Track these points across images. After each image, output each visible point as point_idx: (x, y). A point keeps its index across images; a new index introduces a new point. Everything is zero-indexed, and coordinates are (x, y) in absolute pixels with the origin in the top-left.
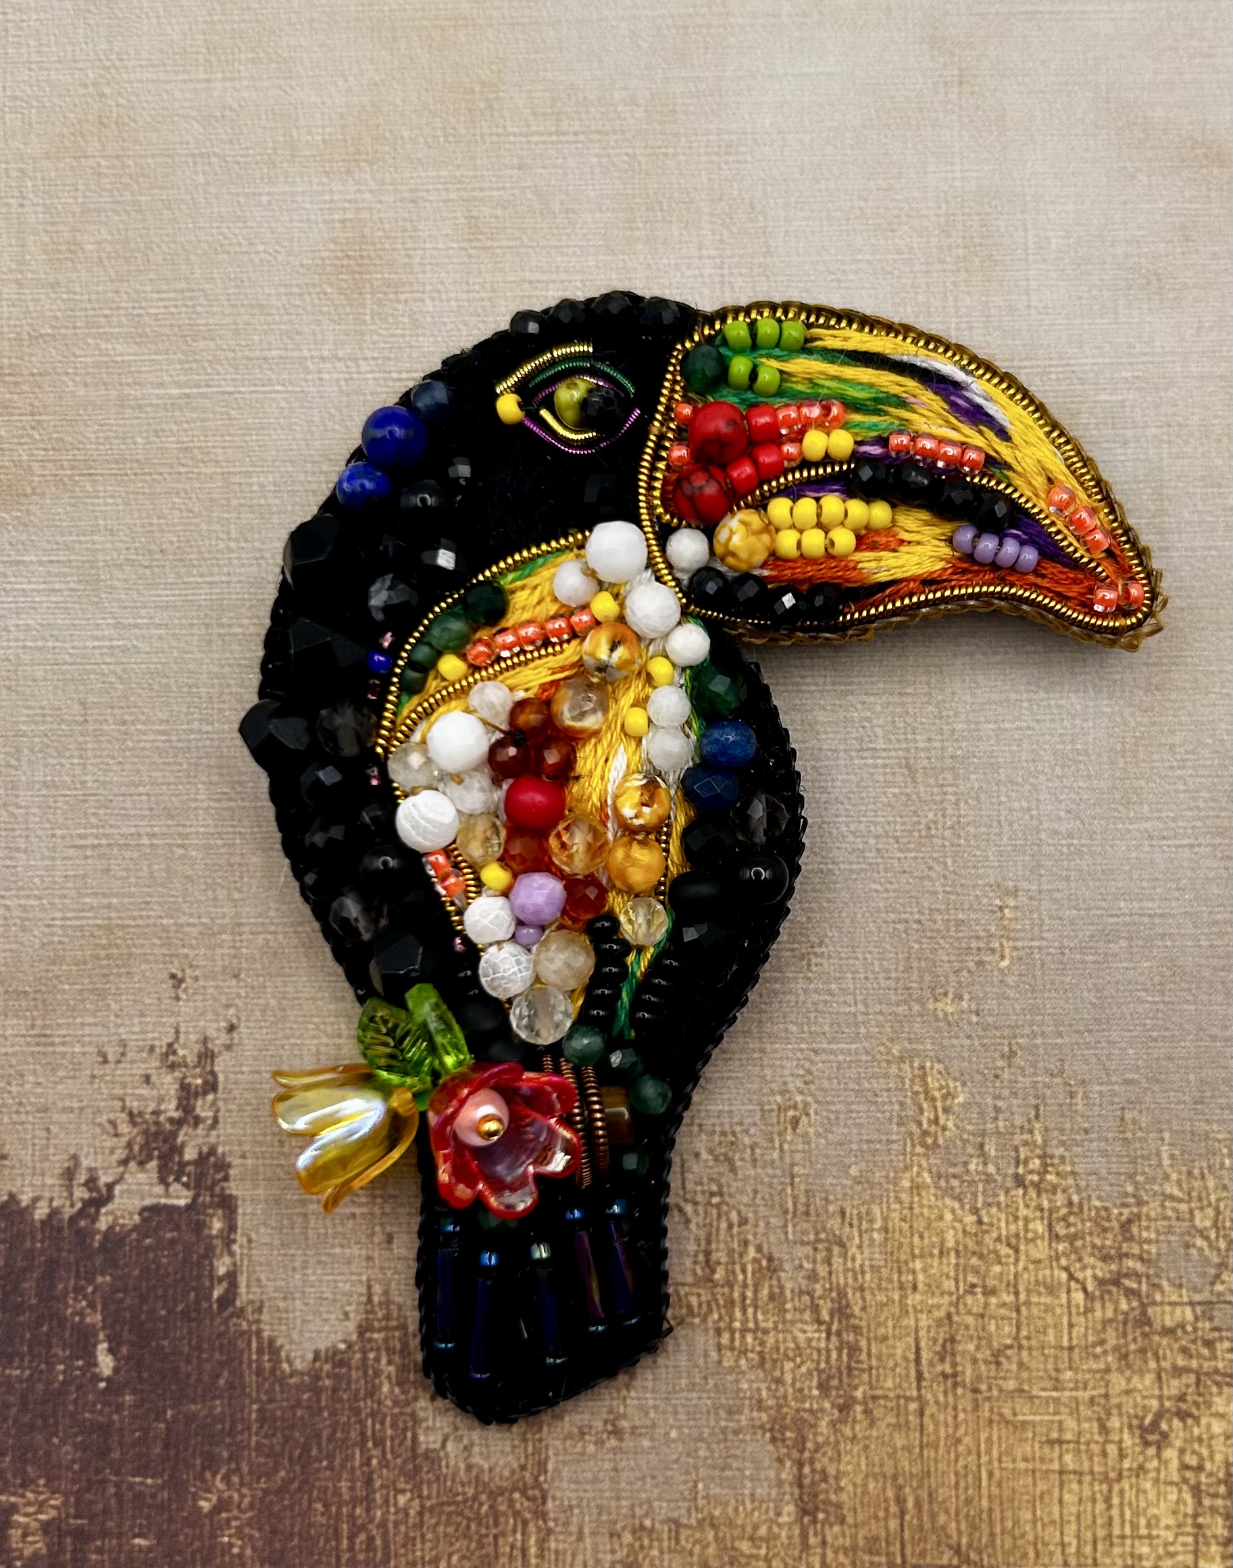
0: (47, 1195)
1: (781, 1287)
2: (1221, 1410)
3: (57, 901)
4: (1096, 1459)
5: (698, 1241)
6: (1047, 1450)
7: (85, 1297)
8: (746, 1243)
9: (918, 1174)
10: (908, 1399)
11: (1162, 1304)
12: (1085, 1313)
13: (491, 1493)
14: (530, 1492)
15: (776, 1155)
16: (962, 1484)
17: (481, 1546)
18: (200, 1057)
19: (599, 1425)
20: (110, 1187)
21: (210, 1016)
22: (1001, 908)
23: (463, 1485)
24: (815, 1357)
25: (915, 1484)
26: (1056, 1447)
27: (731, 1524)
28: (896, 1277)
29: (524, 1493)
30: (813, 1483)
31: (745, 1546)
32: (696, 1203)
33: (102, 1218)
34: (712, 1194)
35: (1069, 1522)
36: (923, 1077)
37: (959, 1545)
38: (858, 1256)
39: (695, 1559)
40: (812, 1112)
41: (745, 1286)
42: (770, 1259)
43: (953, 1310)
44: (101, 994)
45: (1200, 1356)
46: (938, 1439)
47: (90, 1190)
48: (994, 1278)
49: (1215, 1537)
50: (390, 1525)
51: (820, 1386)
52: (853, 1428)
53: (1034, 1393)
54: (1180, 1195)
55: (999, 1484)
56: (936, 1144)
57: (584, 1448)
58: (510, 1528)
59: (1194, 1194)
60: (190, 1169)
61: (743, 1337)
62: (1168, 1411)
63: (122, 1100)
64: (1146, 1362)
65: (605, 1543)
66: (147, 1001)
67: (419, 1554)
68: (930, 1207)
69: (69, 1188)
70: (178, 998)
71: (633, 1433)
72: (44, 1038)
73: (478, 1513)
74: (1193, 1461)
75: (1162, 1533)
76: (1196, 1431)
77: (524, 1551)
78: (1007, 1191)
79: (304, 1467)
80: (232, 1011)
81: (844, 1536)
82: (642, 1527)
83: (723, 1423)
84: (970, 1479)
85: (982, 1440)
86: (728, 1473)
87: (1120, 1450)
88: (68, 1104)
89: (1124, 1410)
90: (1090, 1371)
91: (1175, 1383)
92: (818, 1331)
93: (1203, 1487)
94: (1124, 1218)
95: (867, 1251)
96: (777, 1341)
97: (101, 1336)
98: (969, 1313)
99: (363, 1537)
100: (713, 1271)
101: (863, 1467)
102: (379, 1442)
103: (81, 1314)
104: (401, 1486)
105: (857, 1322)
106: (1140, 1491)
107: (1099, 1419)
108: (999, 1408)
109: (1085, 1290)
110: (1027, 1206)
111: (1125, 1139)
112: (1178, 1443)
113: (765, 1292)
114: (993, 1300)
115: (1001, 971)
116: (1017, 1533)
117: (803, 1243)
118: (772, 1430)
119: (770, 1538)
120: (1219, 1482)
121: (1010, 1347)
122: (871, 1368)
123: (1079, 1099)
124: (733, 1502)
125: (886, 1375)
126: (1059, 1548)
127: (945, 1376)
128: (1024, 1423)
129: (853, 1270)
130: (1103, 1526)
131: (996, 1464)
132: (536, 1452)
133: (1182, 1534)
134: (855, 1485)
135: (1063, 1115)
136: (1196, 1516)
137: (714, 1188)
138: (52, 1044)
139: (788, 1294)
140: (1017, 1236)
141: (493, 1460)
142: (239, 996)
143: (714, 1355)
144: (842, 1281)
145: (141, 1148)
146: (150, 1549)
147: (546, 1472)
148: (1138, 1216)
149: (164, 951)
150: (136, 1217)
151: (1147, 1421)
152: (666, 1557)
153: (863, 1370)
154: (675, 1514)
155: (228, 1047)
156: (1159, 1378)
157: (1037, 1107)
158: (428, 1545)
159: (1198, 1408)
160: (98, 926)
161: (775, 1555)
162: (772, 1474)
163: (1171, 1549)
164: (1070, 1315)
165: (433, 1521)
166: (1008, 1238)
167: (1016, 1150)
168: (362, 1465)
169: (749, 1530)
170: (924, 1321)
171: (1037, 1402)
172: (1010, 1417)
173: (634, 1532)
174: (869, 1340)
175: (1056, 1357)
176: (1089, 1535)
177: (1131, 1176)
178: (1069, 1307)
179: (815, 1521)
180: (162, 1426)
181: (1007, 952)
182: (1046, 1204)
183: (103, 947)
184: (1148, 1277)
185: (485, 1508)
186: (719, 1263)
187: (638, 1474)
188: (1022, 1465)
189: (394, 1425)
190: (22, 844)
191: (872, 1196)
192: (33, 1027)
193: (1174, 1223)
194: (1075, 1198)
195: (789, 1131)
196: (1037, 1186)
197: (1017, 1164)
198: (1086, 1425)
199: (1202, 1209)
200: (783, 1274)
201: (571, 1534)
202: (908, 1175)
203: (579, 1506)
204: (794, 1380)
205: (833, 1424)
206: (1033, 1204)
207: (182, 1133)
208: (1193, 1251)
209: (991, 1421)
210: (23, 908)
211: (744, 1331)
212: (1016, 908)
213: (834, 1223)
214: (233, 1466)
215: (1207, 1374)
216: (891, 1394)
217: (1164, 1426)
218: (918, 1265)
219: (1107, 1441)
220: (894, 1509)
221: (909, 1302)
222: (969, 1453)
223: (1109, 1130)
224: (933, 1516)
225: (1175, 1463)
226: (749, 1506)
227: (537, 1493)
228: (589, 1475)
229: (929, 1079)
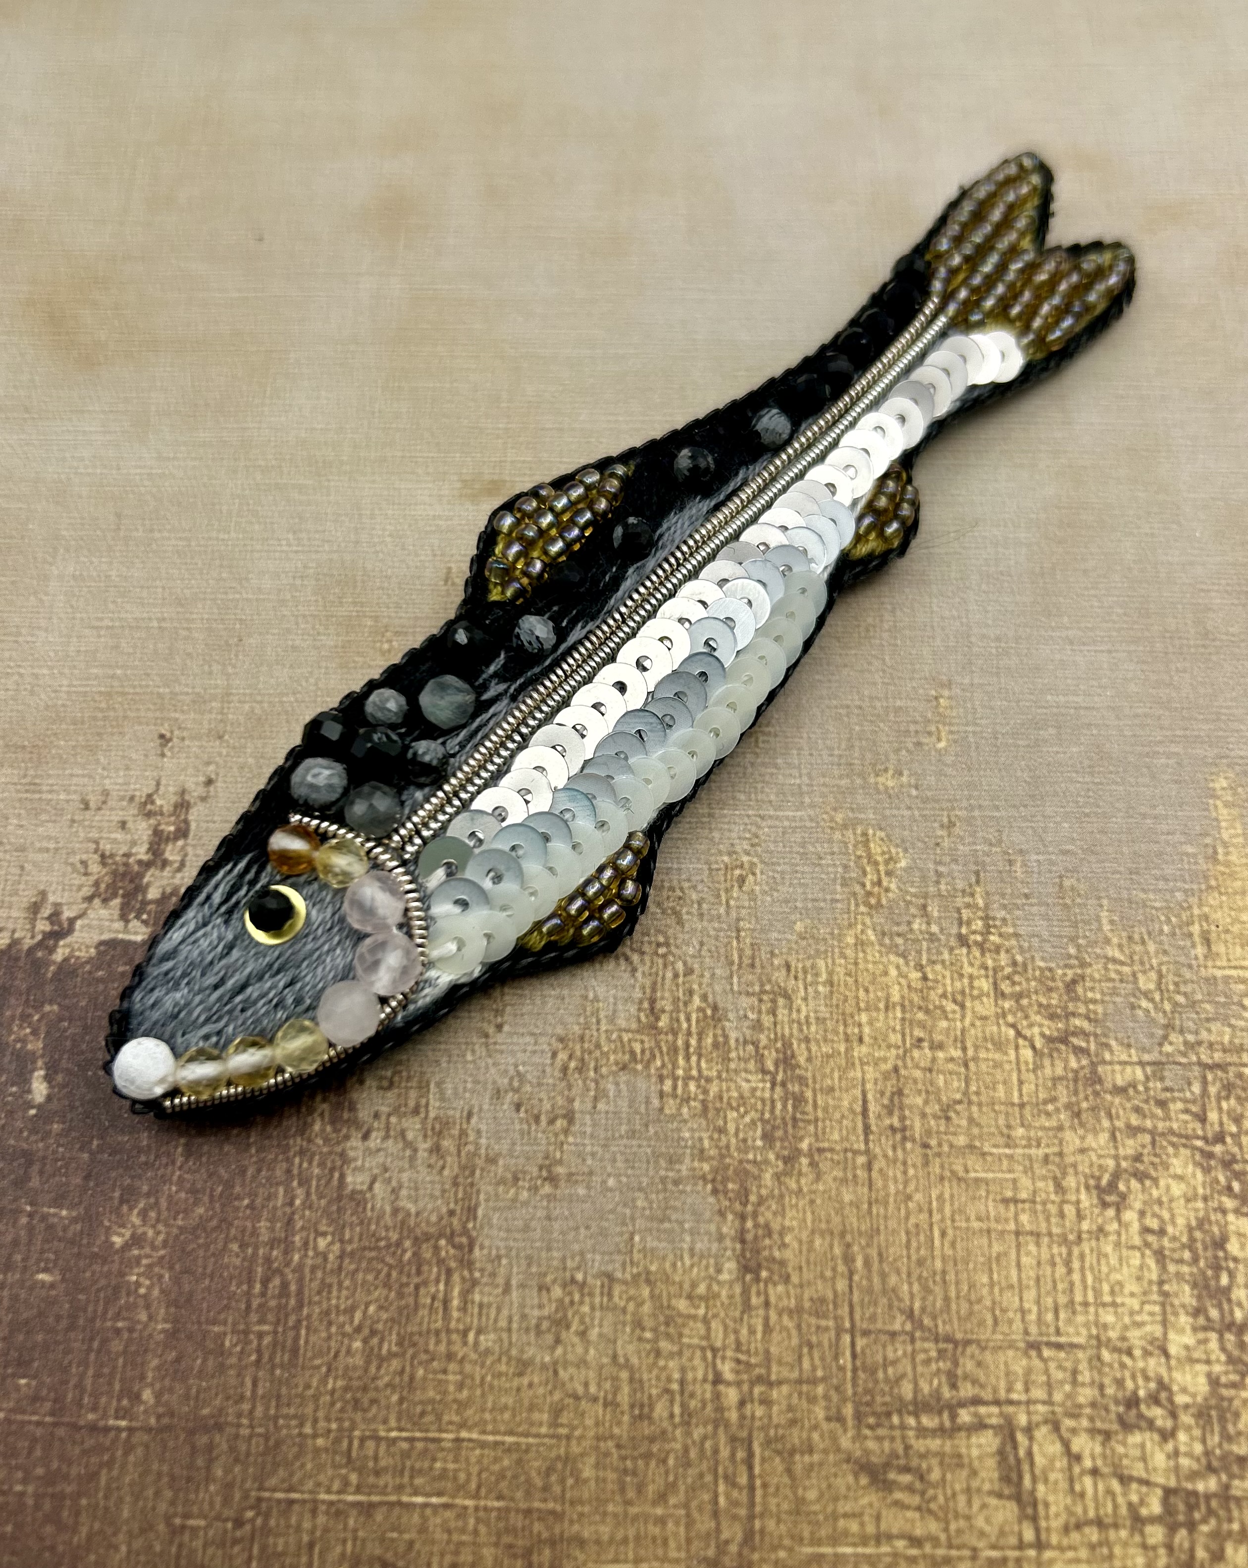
0: (10, 926)
1: (726, 1037)
2: (1179, 1171)
3: (66, 671)
4: (1053, 1220)
5: (643, 988)
6: (1001, 1208)
7: (30, 1025)
8: (691, 993)
9: (862, 932)
10: (856, 1153)
11: (1111, 1063)
12: (1034, 1071)
13: (416, 1239)
14: (457, 1240)
15: (722, 910)
16: (914, 1244)
17: (401, 1295)
18: (176, 806)
19: (535, 1171)
20: (72, 921)
21: (190, 771)
22: (936, 698)
23: (387, 1229)
24: (759, 1106)
25: (863, 1242)
26: (1012, 1207)
27: (667, 1280)
28: (841, 1029)
29: (451, 1239)
30: (756, 1237)
31: (682, 1305)
32: (642, 953)
33: (60, 951)
34: (659, 945)
35: (1028, 1287)
36: (866, 843)
37: (912, 1311)
38: (804, 1008)
39: (629, 1317)
40: (758, 872)
41: (689, 1033)
42: (715, 1008)
43: (900, 1063)
44: (93, 750)
45: (1153, 1116)
46: (888, 1195)
47: (52, 924)
48: (941, 1033)
49: (1183, 1306)
50: (307, 1270)
51: (765, 1136)
52: (798, 1182)
53: (986, 1149)
54: (1122, 958)
55: (953, 1244)
56: (879, 905)
57: (517, 1194)
58: (433, 1276)
59: (1136, 958)
60: (151, 907)
61: (686, 1085)
62: (1126, 1171)
63: (97, 843)
64: (1099, 1121)
65: (533, 1297)
66: (134, 756)
67: (334, 1302)
68: (875, 963)
69: (33, 921)
70: (163, 755)
71: (568, 1181)
72: (33, 787)
73: (401, 1261)
74: (1154, 1224)
75: (1128, 1301)
76: (1155, 1193)
77: (446, 1302)
78: (951, 949)
79: (223, 1205)
80: (212, 768)
81: (789, 1296)
82: (573, 1280)
83: (662, 1173)
84: (922, 1238)
85: (934, 1196)
86: (667, 1225)
87: (1078, 1211)
88: (45, 844)
89: (1080, 1168)
90: (1043, 1128)
91: (1130, 1142)
92: (763, 1081)
93: (1167, 1253)
94: (1068, 978)
95: (812, 1004)
96: (721, 1091)
97: (40, 1063)
98: (917, 1067)
99: (277, 1281)
100: (658, 1019)
101: (809, 1224)
102: (304, 1182)
103: (24, 1041)
104: (323, 1228)
105: (802, 1072)
106: (1101, 1255)
107: (1055, 1178)
108: (950, 1164)
109: (1033, 1047)
110: (971, 964)
111: (1065, 905)
112: (1138, 1205)
113: (709, 1040)
114: (941, 1055)
115: (939, 751)
116: (973, 1297)
117: (748, 994)
118: (713, 1181)
119: (710, 1298)
120: (1184, 1246)
121: (960, 1102)
122: (816, 1120)
123: (1018, 867)
124: (671, 1257)
125: (832, 1127)
126: (1019, 1316)
127: (892, 1128)
128: (977, 1180)
129: (799, 1023)
130: (1064, 1292)
131: (949, 1222)
132: (467, 1196)
133: (1149, 1302)
134: (800, 1242)
135: (1002, 881)
136: (1161, 1283)
137: (661, 939)
138: (40, 792)
139: (732, 1043)
140: (963, 992)
141: (421, 1204)
142: (220, 754)
143: (656, 1102)
144: (787, 1032)
145: (108, 886)
146: (52, 1286)
147: (475, 1218)
148: (1083, 977)
149: (158, 714)
150: (92, 950)
151: (1104, 1182)
152: (598, 1314)
153: (809, 1122)
154: (610, 1268)
155: (203, 799)
156: (1113, 1137)
157: (977, 873)
158: (344, 1293)
159: (1156, 1169)
160: (100, 693)
161: (715, 1316)
162: (713, 1228)
163: (1138, 1318)
164: (1019, 1071)
165: (353, 1267)
166: (953, 995)
167: (959, 911)
168: (284, 1205)
169: (686, 1286)
170: (871, 1073)
171: (989, 1158)
172: (961, 1174)
173: (564, 1286)
174: (814, 1091)
175: (1007, 1114)
176: (1049, 1301)
177: (1073, 939)
178: (1018, 1063)
179: (757, 1279)
180: (86, 1156)
181: (943, 734)
182: (990, 963)
183: (102, 710)
184: (1096, 1035)
185: (408, 1255)
186: (663, 1011)
187: (571, 1224)
188: (976, 1225)
189: (322, 1165)
190: (43, 623)
191: (817, 951)
192: (25, 776)
193: (1118, 984)
194: (1019, 958)
195: (736, 889)
196: (981, 946)
197: (960, 924)
198: (1040, 1184)
199: (1144, 972)
200: (727, 1024)
201: (497, 1286)
202: (852, 932)
203: (507, 1256)
204: (737, 1130)
205: (777, 1176)
206: (977, 963)
207: (149, 873)
208: (1140, 1013)
209: (942, 1178)
210: (36, 676)
211: (688, 1078)
212: (950, 698)
213: (779, 976)
214: (152, 1200)
215: (1163, 1134)
216: (838, 1148)
217: (1122, 1187)
218: (864, 1018)
219: (1064, 1202)
220: (841, 1268)
221: (856, 1054)
222: (921, 1210)
223: (1048, 895)
224: (884, 1276)
225: (1135, 1227)
226: (688, 1262)
227: (464, 1240)
228: (520, 1223)
229: (872, 845)
